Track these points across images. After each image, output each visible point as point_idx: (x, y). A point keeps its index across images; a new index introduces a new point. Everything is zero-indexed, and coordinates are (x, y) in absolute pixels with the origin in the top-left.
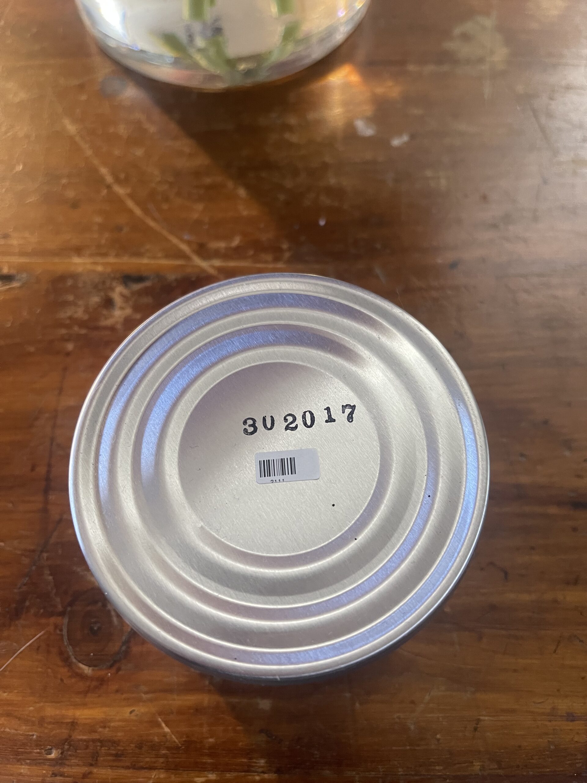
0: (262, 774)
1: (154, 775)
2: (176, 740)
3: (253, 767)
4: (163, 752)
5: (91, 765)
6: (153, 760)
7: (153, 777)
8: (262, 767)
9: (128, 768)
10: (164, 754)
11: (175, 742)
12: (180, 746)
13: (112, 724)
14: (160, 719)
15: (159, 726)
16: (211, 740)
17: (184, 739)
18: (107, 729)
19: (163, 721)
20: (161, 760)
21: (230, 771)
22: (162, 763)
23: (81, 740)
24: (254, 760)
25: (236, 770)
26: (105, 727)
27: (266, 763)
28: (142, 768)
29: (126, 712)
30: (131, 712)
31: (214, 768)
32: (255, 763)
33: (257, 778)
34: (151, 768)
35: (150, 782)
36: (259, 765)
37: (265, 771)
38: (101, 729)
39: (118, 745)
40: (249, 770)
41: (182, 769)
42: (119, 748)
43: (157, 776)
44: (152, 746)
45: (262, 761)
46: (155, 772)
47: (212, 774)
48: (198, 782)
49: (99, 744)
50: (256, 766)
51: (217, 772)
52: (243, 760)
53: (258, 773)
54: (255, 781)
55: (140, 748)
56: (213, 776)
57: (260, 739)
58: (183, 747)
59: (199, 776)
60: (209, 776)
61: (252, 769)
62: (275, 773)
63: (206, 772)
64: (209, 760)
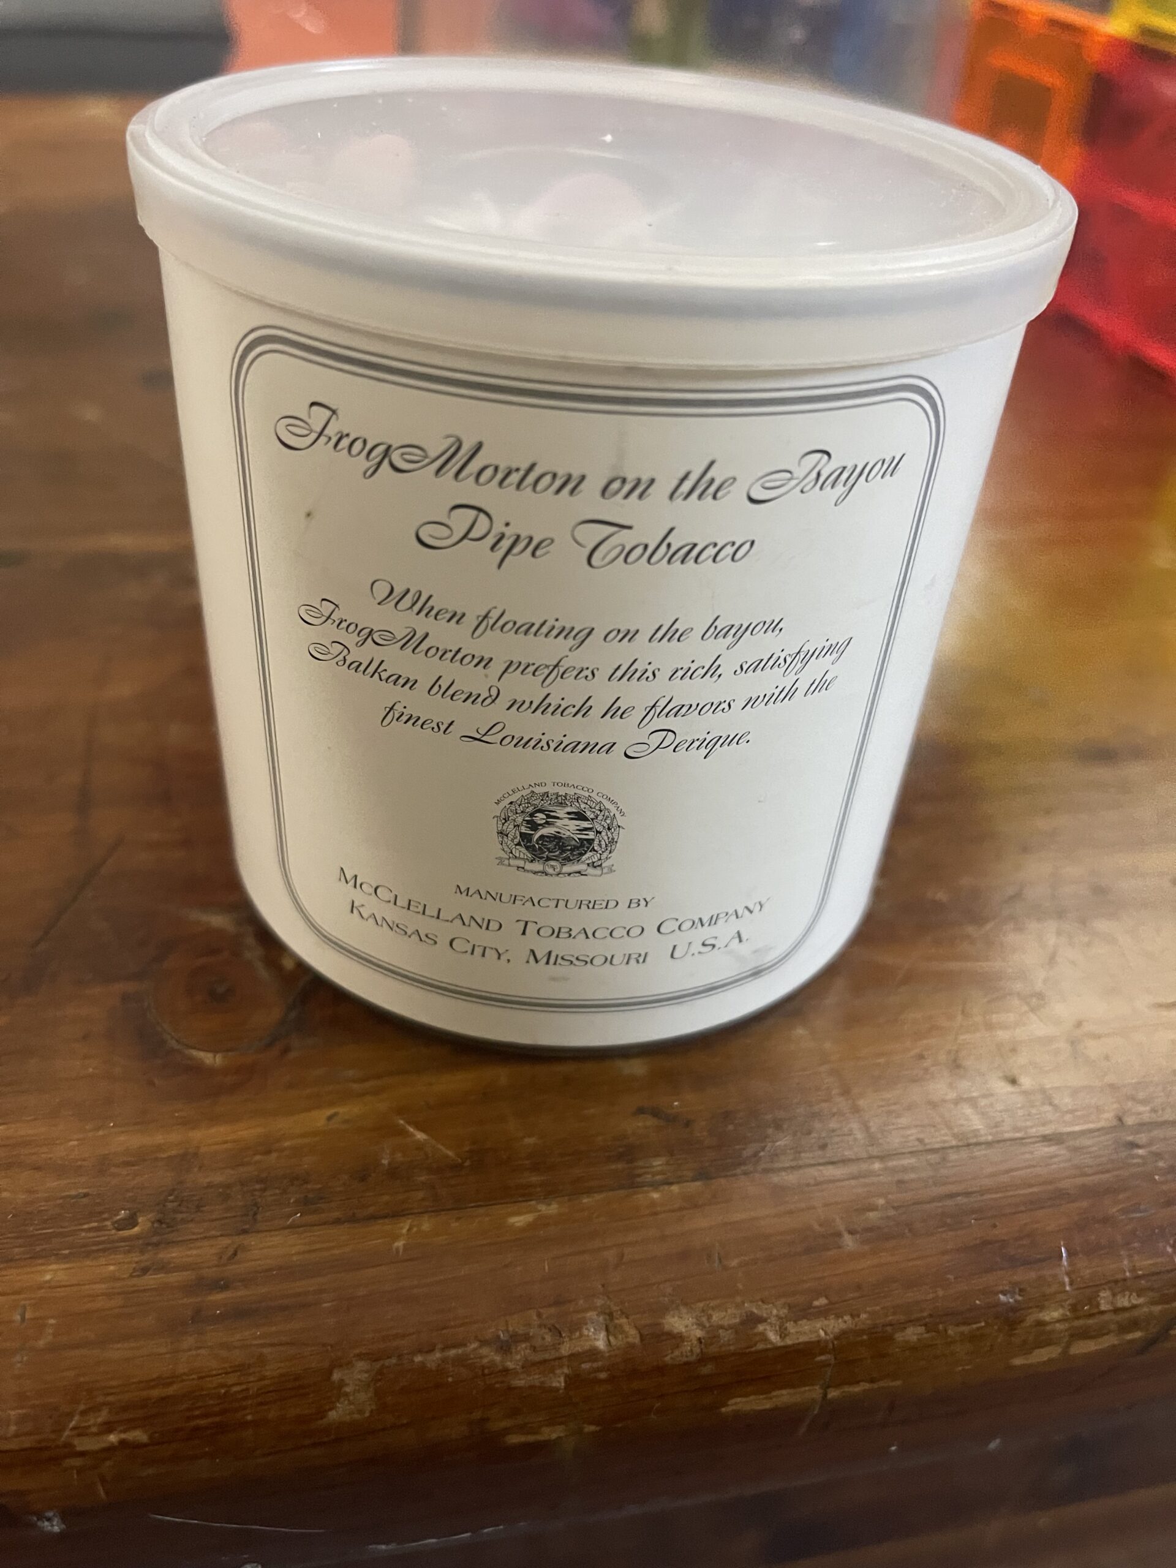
0: (666, 1187)
1: (407, 1227)
2: (450, 1153)
3: (639, 1175)
4: (423, 1178)
5: (245, 1232)
6: (400, 1197)
7: (404, 1231)
8: (661, 1173)
9: (338, 1222)
10: (423, 1183)
11: (447, 1156)
12: (460, 1161)
13: (287, 1144)
14: (402, 1122)
15: (402, 1132)
16: (530, 1141)
17: (467, 1149)
18: (274, 1155)
19: (409, 1123)
20: (420, 1195)
21: (589, 1191)
22: (423, 1199)
23: (210, 1186)
24: (640, 1163)
25: (600, 1189)
26: (268, 1152)
27: (667, 1164)
28: (373, 1218)
29: (319, 1119)
30: (330, 1118)
31: (550, 1192)
32: (642, 1168)
33: (656, 1195)
34: (397, 1213)
35: (400, 1244)
36: (655, 1170)
37: (671, 1180)
38: (258, 1158)
39: (307, 1183)
40: (632, 1183)
41: (472, 1205)
42: (309, 1186)
43: (415, 1229)
44: (393, 1173)
45: (658, 1163)
46: (409, 1221)
47: (549, 1205)
48: (518, 1224)
49: (258, 1187)
50: (647, 1173)
51: (558, 1199)
52: (613, 1167)
53: (655, 1186)
54: (653, 1203)
55: (363, 1179)
56: (551, 1209)
57: (640, 1124)
58: (467, 1163)
59: (519, 1214)
60: (543, 1208)
61: (639, 1180)
62: (694, 1180)
63: (533, 1203)
64: (535, 1179)
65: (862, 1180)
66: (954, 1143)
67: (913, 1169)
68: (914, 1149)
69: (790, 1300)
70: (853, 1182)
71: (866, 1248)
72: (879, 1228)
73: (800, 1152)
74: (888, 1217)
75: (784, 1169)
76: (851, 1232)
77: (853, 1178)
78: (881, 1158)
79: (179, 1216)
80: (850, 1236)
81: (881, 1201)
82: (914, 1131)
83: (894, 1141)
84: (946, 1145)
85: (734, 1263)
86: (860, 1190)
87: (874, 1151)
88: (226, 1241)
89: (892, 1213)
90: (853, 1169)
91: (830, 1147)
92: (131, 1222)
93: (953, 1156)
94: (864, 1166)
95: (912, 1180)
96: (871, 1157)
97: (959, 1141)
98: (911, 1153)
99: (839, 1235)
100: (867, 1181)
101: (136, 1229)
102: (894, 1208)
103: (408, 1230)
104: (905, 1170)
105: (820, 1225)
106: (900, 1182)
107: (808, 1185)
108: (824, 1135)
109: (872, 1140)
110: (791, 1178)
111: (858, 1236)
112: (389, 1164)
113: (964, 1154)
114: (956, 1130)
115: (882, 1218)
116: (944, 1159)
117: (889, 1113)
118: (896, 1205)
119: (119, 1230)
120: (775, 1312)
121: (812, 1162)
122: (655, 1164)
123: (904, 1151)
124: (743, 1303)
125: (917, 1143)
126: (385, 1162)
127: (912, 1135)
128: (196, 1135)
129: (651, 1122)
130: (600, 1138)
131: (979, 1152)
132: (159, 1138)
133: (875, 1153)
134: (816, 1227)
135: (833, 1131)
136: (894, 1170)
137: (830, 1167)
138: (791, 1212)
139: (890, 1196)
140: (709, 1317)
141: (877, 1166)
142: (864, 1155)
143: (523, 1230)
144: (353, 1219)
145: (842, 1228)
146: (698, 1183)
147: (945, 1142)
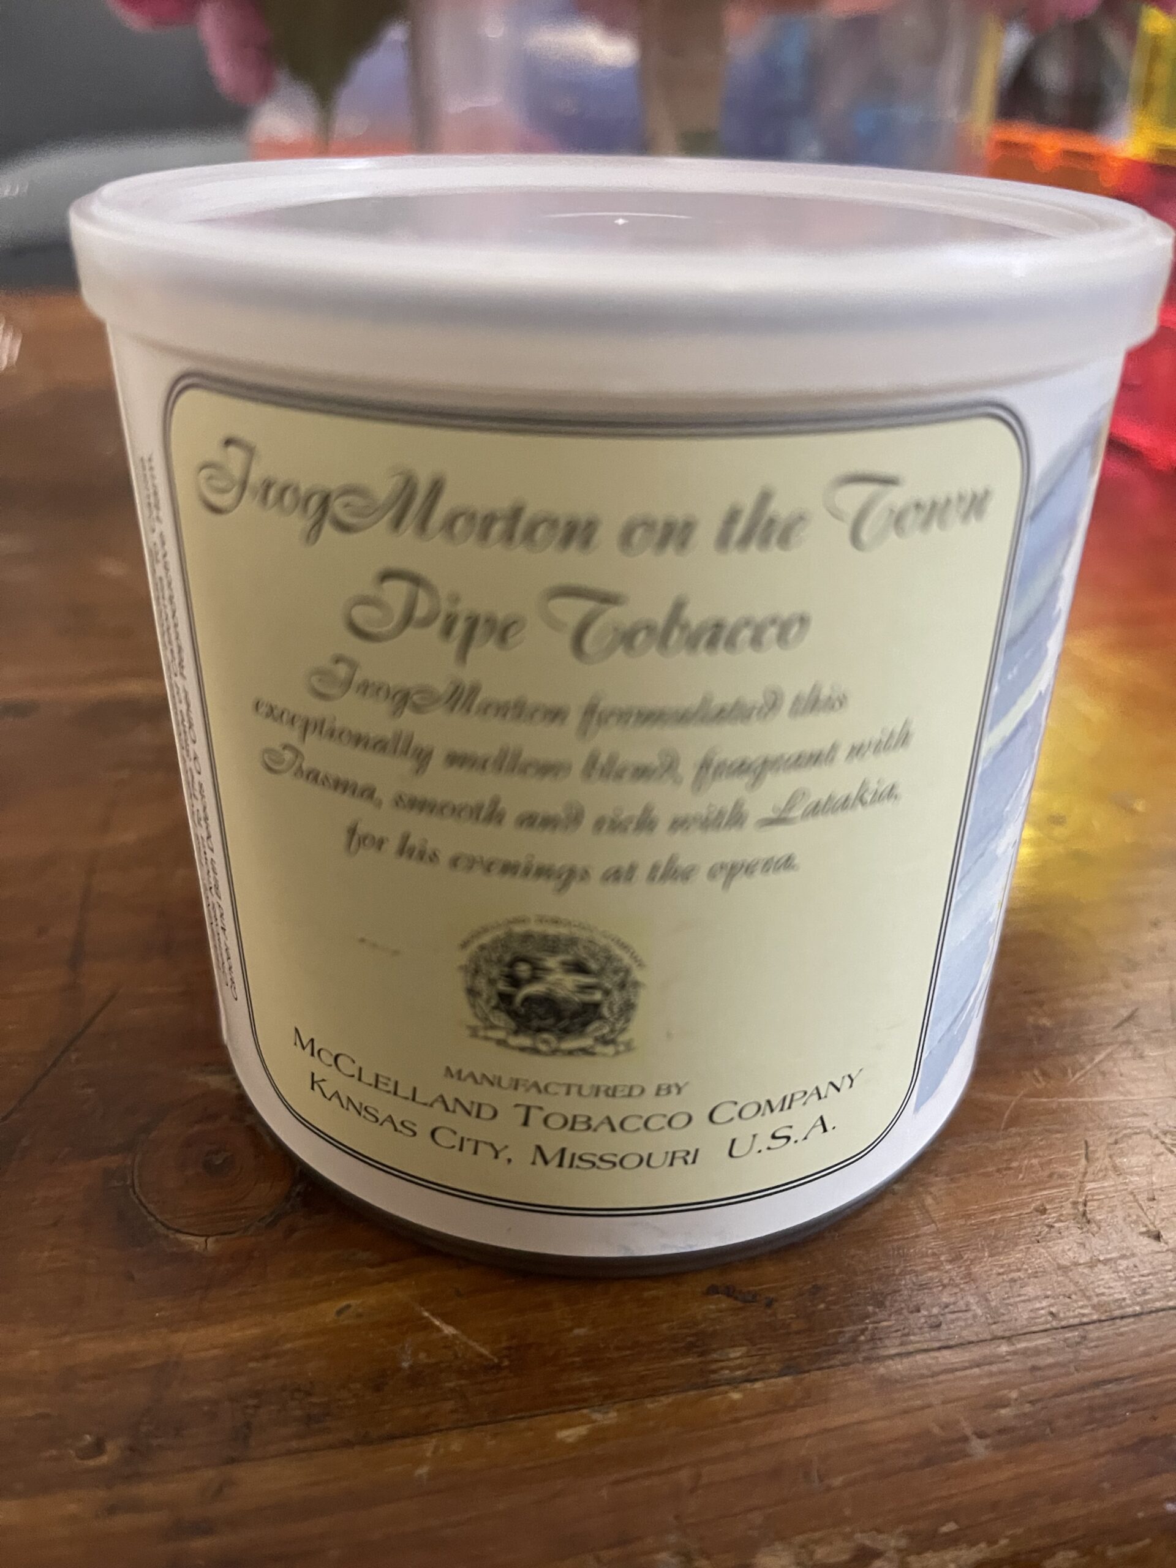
0: (748, 1385)
1: (431, 1449)
2: (484, 1351)
3: (714, 1372)
4: (451, 1385)
5: (232, 1461)
6: (424, 1410)
7: (429, 1454)
8: (741, 1367)
9: (348, 1444)
10: (452, 1390)
11: (481, 1356)
12: (496, 1360)
13: (288, 1346)
14: (426, 1314)
15: (428, 1326)
16: (579, 1331)
17: (504, 1345)
18: (272, 1361)
19: (433, 1315)
20: (449, 1405)
21: (653, 1393)
22: (452, 1412)
23: (194, 1402)
24: (715, 1356)
25: (666, 1391)
26: (266, 1357)
27: (748, 1355)
28: (392, 1437)
29: (328, 1312)
30: (340, 1312)
31: (608, 1395)
32: (717, 1361)
33: (736, 1396)
34: (421, 1431)
35: (423, 1471)
36: (731, 1364)
37: (753, 1377)
38: (252, 1365)
39: (309, 1394)
40: (705, 1380)
41: (511, 1416)
42: (315, 1400)
43: (442, 1451)
44: (415, 1378)
45: (736, 1353)
46: (434, 1441)
47: (607, 1413)
48: (570, 1440)
49: (251, 1402)
50: (722, 1368)
51: (617, 1406)
52: (683, 1361)
53: (733, 1383)
54: (733, 1406)
55: (378, 1388)
56: (608, 1417)
57: (712, 1307)
58: (506, 1363)
59: (569, 1426)
60: (597, 1416)
61: (713, 1376)
62: (781, 1374)
63: (585, 1411)
64: (588, 1379)
65: (986, 1368)
66: (1095, 1317)
67: (1048, 1351)
68: (1048, 1326)
69: (911, 1528)
70: (976, 1371)
71: (1000, 1456)
72: (1013, 1429)
73: (908, 1335)
74: (1025, 1414)
75: (891, 1357)
76: (981, 1436)
77: (978, 1366)
78: (1008, 1339)
79: (155, 1442)
80: (979, 1441)
81: (1014, 1394)
82: (1044, 1303)
83: (1022, 1316)
84: (1085, 1320)
85: (837, 1481)
86: (985, 1382)
87: (998, 1330)
88: (210, 1473)
89: (1027, 1408)
90: (975, 1353)
91: (944, 1326)
92: (98, 1448)
93: (1094, 1333)
94: (986, 1350)
95: (1051, 1366)
96: (995, 1338)
97: (1102, 1313)
98: (1046, 1330)
99: (965, 1439)
100: (994, 1368)
101: (104, 1459)
102: (1030, 1402)
103: (434, 1452)
104: (1037, 1352)
105: (942, 1427)
106: (1034, 1368)
107: (922, 1376)
108: (935, 1311)
109: (995, 1317)
110: (899, 1367)
111: (988, 1441)
112: (411, 1367)
113: (1108, 1329)
114: (1095, 1300)
115: (1016, 1416)
116: (1084, 1338)
117: (1013, 1280)
118: (1032, 1398)
119: (82, 1459)
120: (893, 1543)
121: (925, 1346)
122: (732, 1356)
123: (1034, 1329)
124: (853, 1533)
125: (1050, 1318)
126: (405, 1365)
127: (1043, 1308)
128: (181, 1338)
129: (725, 1303)
130: (665, 1326)
131: (1124, 1326)
132: (134, 1344)
133: (1000, 1334)
134: (936, 1430)
135: (947, 1306)
136: (1025, 1352)
137: (946, 1353)
138: (905, 1412)
139: (1024, 1388)
140: (811, 1554)
141: (1004, 1348)
142: (986, 1336)
143: (573, 1446)
144: (365, 1441)
145: (968, 1431)
146: (787, 1379)
147: (1084, 1315)
